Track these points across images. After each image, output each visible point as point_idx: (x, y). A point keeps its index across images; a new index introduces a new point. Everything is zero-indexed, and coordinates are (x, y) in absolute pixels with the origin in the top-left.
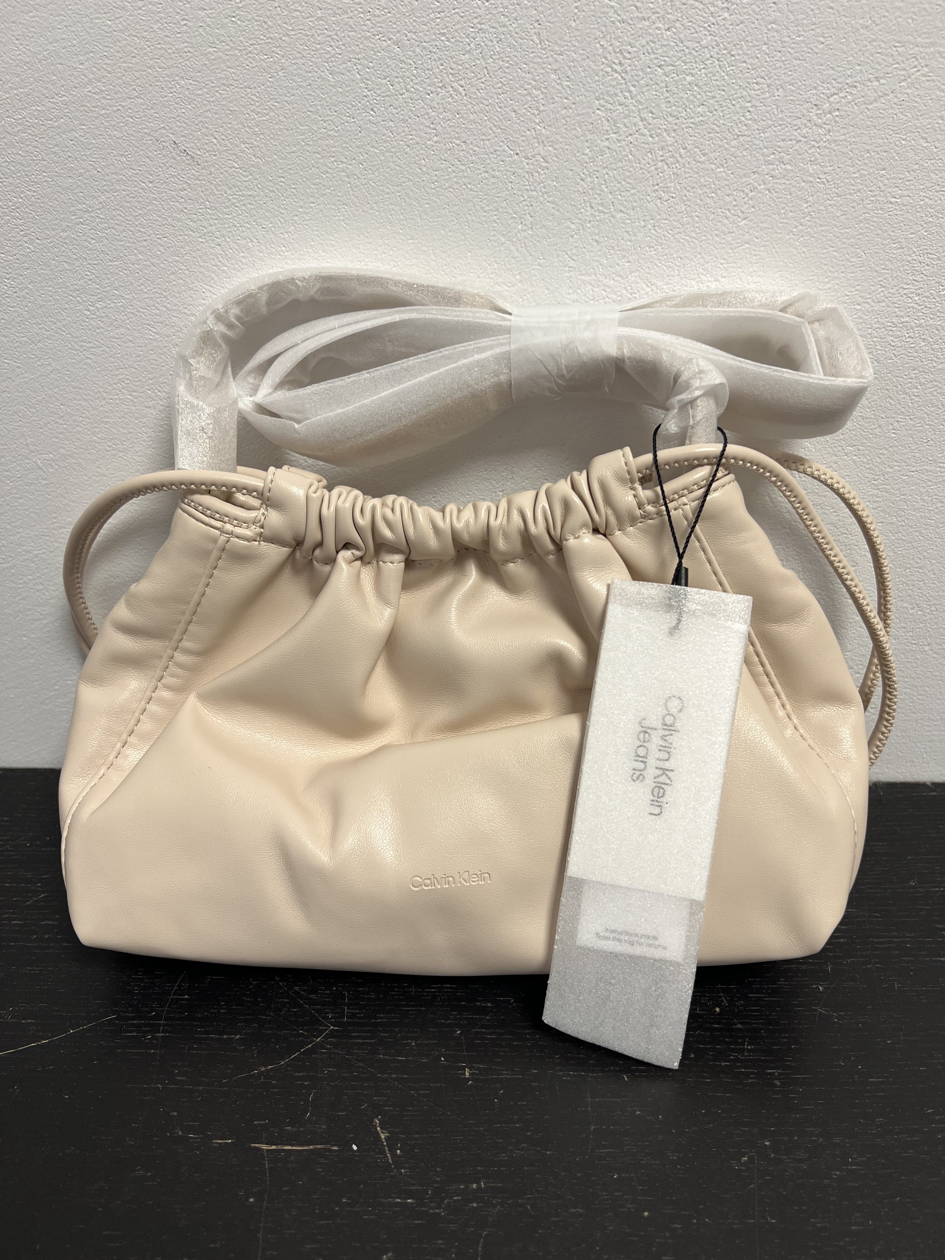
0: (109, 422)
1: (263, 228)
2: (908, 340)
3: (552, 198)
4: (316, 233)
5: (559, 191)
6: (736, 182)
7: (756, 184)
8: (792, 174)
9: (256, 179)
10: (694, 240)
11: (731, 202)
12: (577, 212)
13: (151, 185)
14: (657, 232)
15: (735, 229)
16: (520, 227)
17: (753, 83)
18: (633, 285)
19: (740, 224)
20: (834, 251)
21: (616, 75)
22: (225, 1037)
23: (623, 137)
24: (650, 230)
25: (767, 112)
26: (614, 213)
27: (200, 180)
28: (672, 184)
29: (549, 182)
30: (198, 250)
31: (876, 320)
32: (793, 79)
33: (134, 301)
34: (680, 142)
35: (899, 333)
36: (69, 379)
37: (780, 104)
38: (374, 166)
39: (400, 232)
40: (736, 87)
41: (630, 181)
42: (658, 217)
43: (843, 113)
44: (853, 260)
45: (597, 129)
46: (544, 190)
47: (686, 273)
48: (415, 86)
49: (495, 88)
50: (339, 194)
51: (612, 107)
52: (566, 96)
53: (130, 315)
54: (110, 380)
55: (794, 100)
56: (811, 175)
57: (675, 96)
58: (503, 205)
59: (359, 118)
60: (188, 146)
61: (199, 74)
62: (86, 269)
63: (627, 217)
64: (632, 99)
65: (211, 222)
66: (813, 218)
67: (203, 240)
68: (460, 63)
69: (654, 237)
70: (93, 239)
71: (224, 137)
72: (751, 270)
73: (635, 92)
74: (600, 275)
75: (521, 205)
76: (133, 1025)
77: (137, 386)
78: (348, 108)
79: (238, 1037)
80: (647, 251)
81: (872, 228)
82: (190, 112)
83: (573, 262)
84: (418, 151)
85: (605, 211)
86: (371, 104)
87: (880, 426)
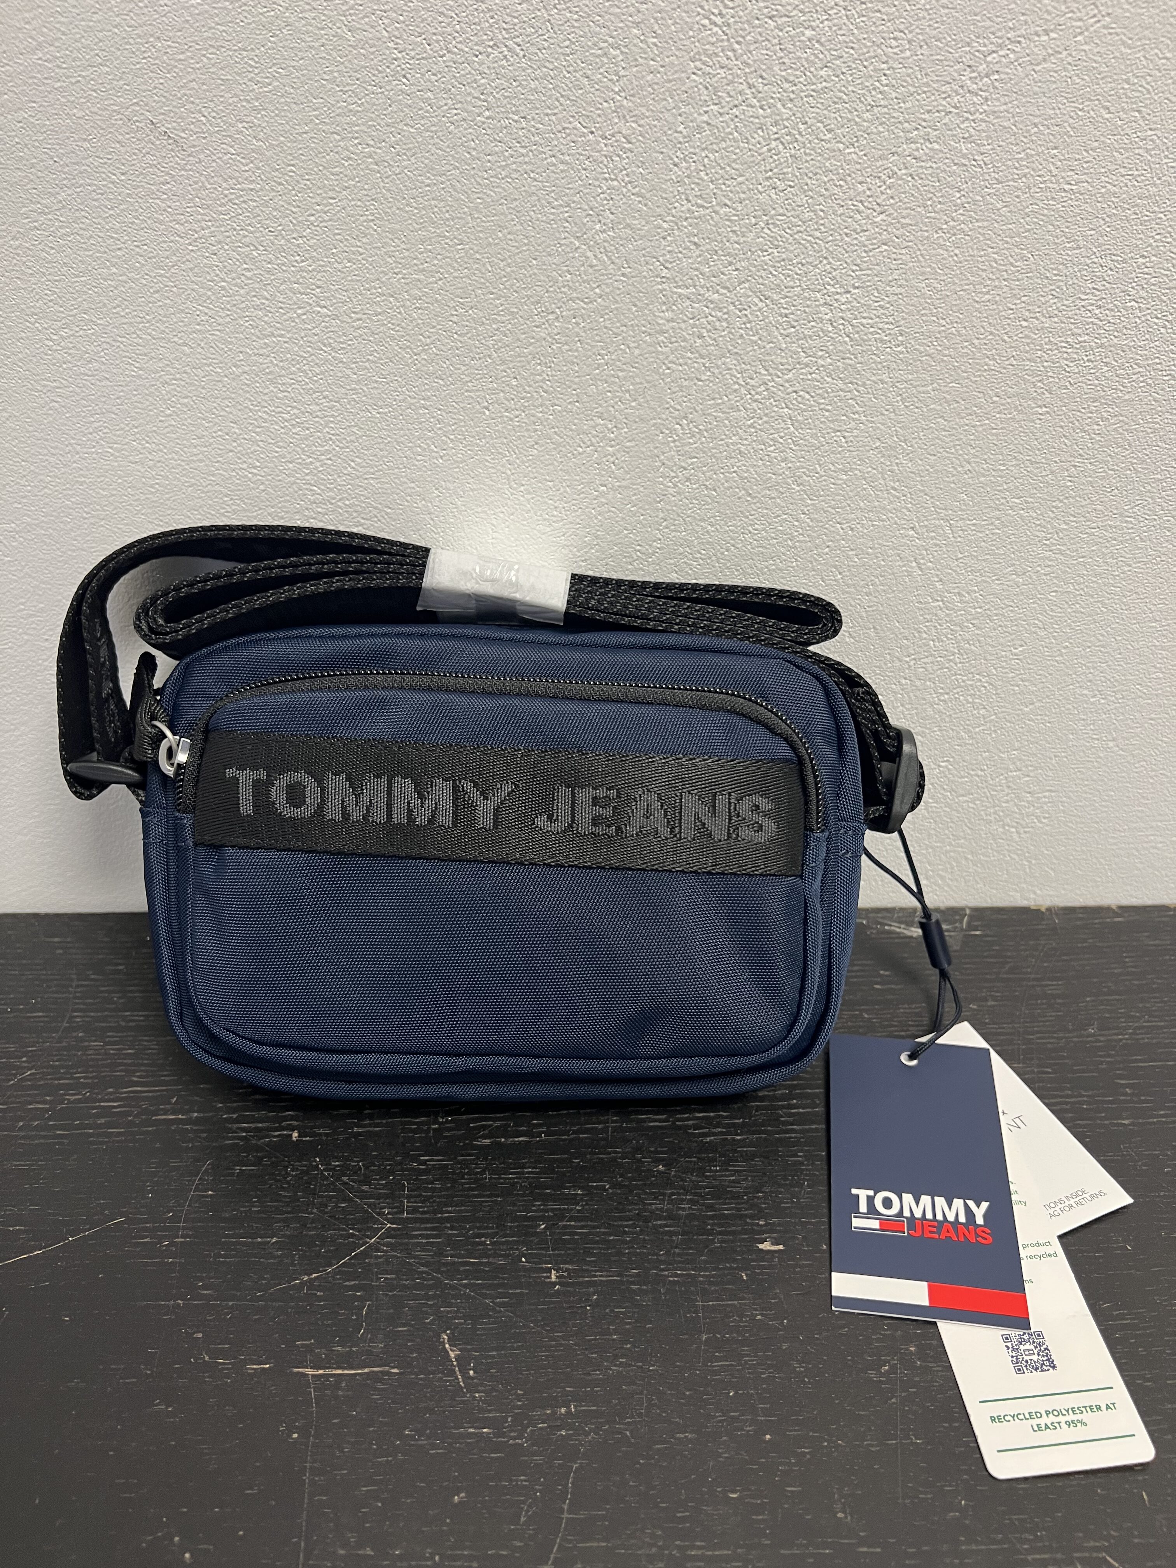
0: (85, 482)
1: (270, 231)
2: (1087, 364)
3: (637, 189)
4: (338, 237)
5: (646, 180)
6: (869, 167)
7: (895, 168)
8: (941, 155)
9: (259, 169)
10: (817, 241)
11: (864, 192)
12: (670, 207)
13: (123, 178)
14: (772, 232)
15: (869, 227)
16: (598, 227)
17: (890, 39)
18: (742, 299)
19: (876, 220)
20: (994, 253)
21: (716, 29)
22: (259, 1240)
23: (726, 109)
24: (763, 228)
25: (909, 76)
26: (717, 208)
27: (186, 170)
28: (790, 170)
29: (634, 169)
30: (188, 260)
31: (1047, 340)
32: (940, 33)
33: (109, 328)
34: (799, 115)
35: (1075, 356)
36: (31, 429)
37: (924, 65)
38: (409, 149)
39: (445, 236)
40: (869, 44)
41: (737, 166)
42: (773, 212)
43: (1003, 76)
44: (1018, 264)
45: (692, 99)
46: (627, 179)
47: (808, 283)
48: (459, 46)
49: (561, 47)
50: (366, 187)
51: (711, 71)
52: (652, 56)
53: (105, 346)
54: (83, 429)
55: (942, 60)
56: (964, 156)
57: (791, 56)
58: (576, 198)
59: (387, 88)
60: (169, 126)
61: (179, 34)
62: (45, 287)
63: (734, 212)
64: (737, 60)
65: (203, 224)
66: (968, 211)
67: (194, 248)
68: (515, 15)
69: (768, 238)
70: (52, 248)
71: (214, 114)
72: (890, 278)
73: (740, 51)
74: (702, 287)
75: (598, 198)
76: (146, 1229)
77: (119, 436)
78: (374, 75)
79: (274, 1240)
80: (759, 256)
81: (1041, 223)
82: (169, 82)
83: (666, 271)
84: (466, 129)
85: (705, 204)
86: (403, 69)
87: (1052, 472)
